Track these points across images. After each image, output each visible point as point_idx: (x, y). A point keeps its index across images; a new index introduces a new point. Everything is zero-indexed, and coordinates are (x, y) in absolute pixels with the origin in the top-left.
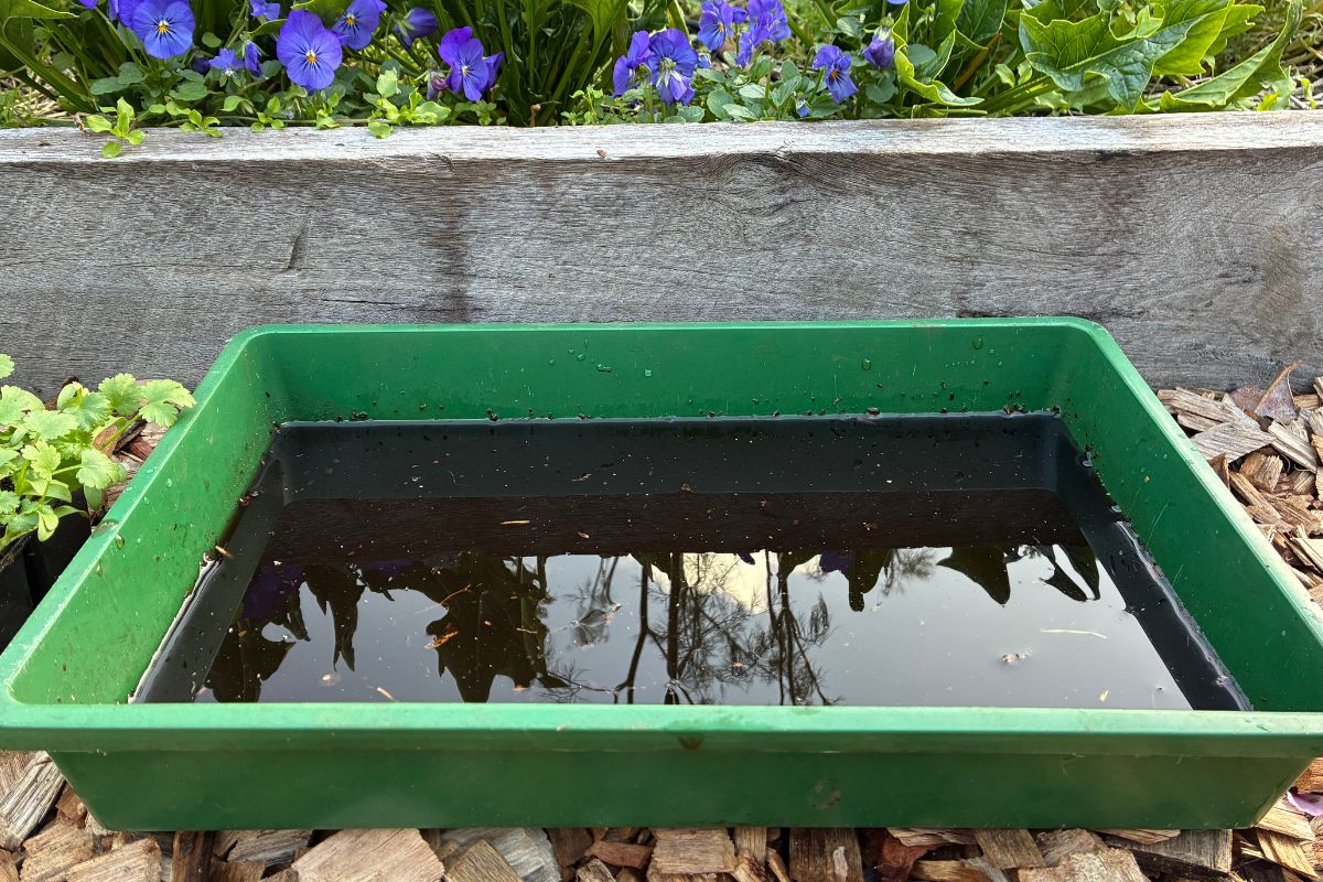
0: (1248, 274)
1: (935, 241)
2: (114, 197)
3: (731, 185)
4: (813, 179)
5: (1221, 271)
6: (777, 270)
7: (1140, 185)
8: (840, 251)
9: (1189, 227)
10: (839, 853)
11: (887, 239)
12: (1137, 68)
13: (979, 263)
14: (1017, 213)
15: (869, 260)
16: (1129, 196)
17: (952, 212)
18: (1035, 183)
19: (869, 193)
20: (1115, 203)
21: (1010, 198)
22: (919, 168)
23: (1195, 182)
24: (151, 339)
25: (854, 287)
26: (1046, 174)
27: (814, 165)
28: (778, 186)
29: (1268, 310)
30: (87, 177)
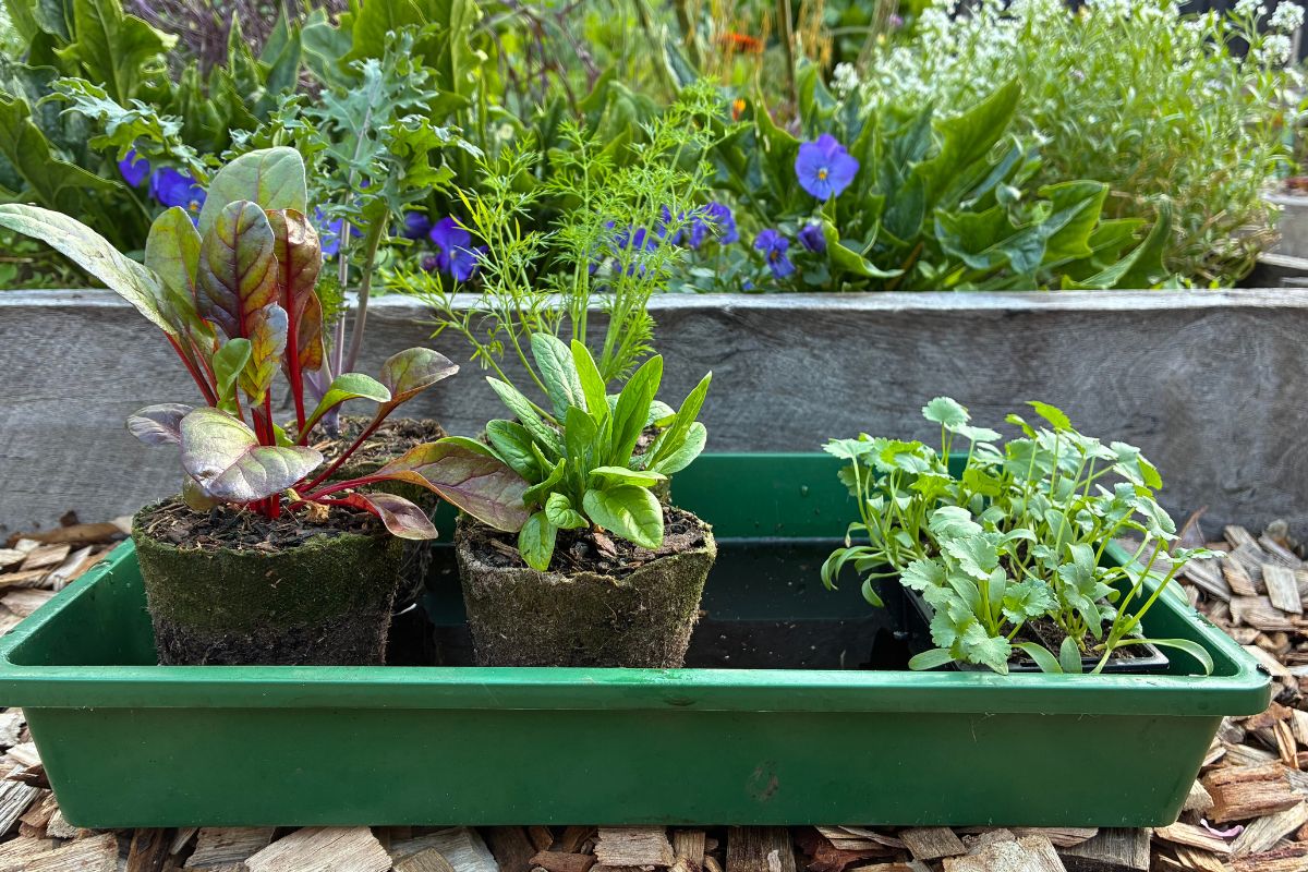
0: (1150, 425)
1: (866, 390)
2: (134, 338)
3: (683, 336)
4: (754, 331)
5: (1125, 422)
6: (727, 415)
7: (1044, 340)
8: (782, 398)
9: (1091, 380)
10: (774, 855)
11: (823, 388)
12: (1034, 246)
13: (907, 412)
14: (937, 364)
15: (806, 408)
16: (1036, 350)
17: (879, 363)
18: (951, 337)
19: (805, 345)
20: (1025, 356)
21: (930, 351)
22: (848, 323)
23: (1091, 338)
24: (151, 474)
25: (795, 432)
26: (961, 330)
27: (755, 318)
28: (724, 337)
29: (1173, 461)
30: (113, 320)
